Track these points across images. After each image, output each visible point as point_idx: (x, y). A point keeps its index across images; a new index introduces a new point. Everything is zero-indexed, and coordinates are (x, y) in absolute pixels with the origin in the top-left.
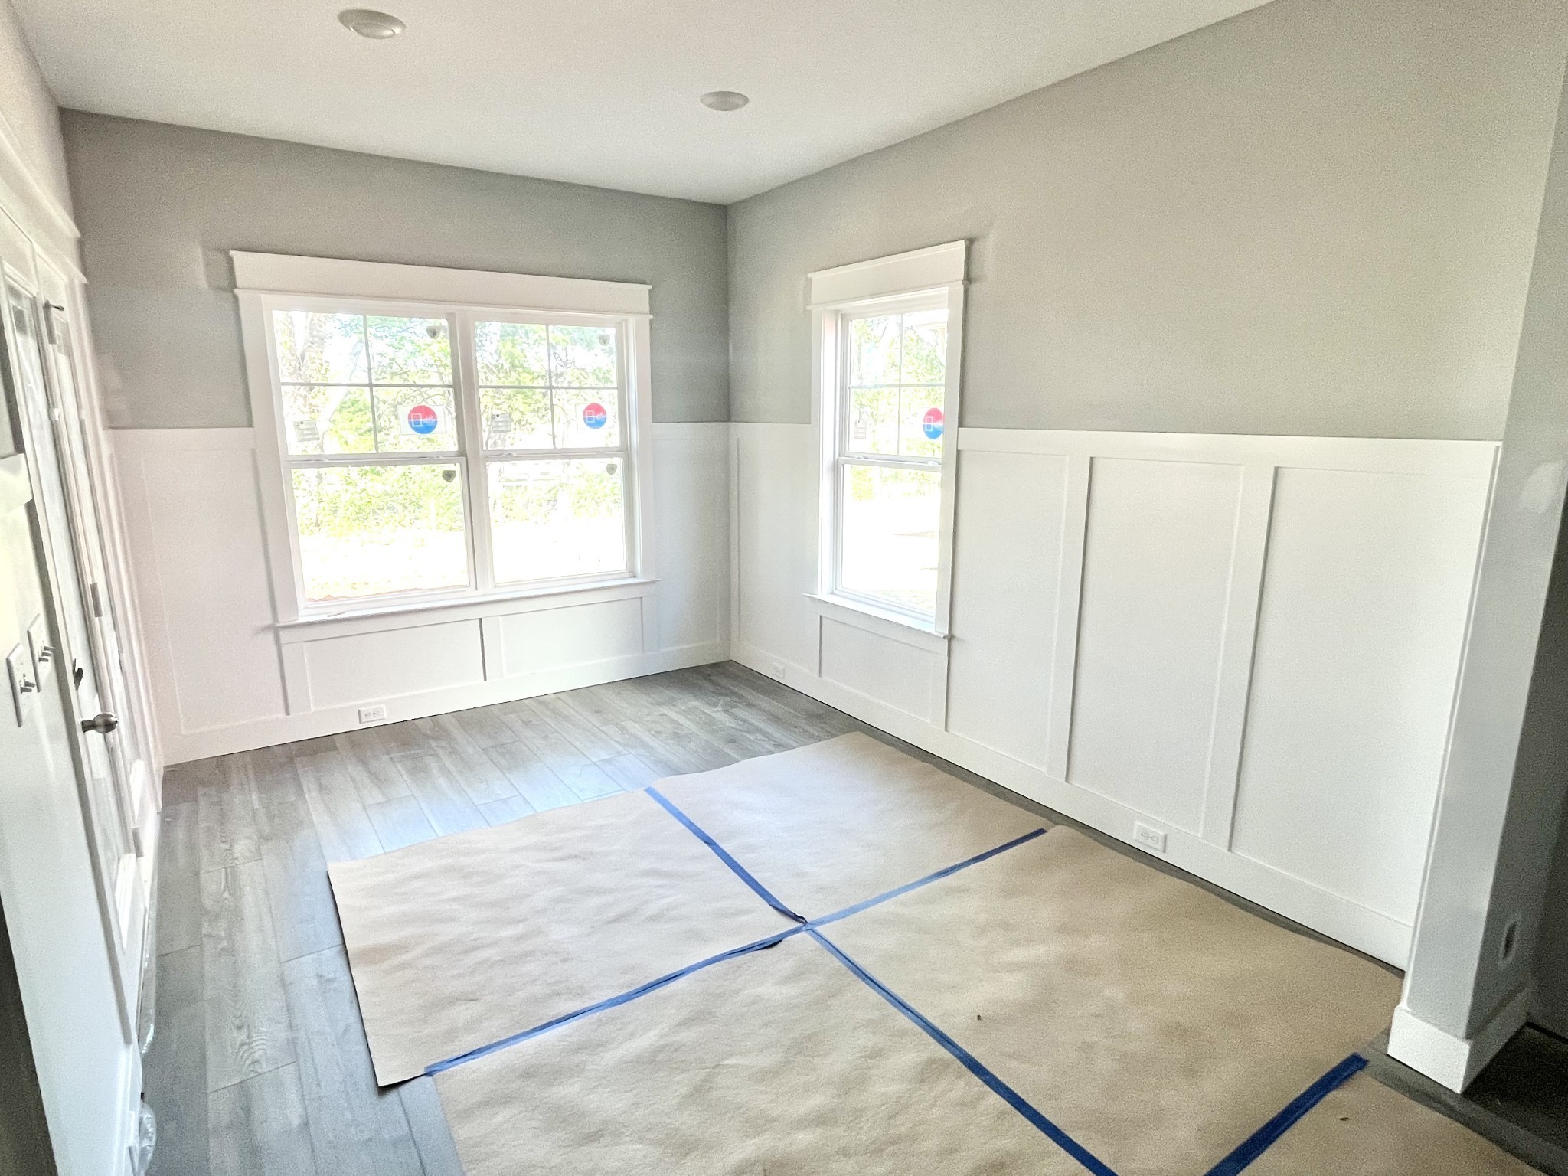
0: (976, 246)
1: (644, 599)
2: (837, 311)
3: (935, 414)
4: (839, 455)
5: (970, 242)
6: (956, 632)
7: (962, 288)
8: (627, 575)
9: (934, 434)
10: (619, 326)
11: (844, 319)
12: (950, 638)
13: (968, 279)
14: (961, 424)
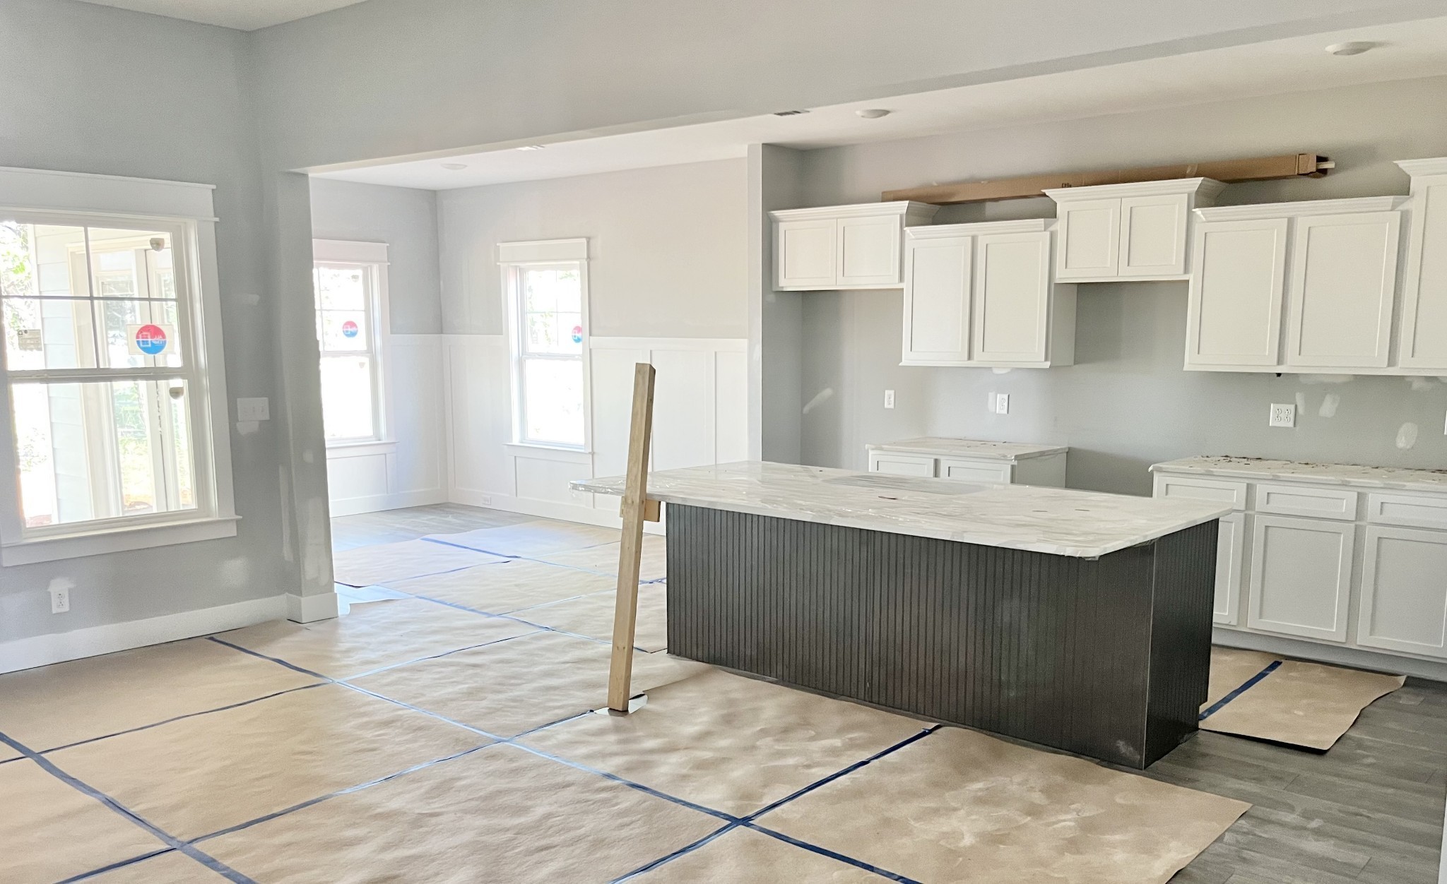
0: (591, 241)
1: (388, 455)
2: (516, 267)
3: (578, 329)
4: (522, 354)
5: (589, 239)
6: (595, 451)
7: (586, 263)
8: (374, 439)
9: (578, 340)
10: (365, 270)
11: (522, 272)
12: (593, 454)
13: (589, 258)
14: (590, 335)
